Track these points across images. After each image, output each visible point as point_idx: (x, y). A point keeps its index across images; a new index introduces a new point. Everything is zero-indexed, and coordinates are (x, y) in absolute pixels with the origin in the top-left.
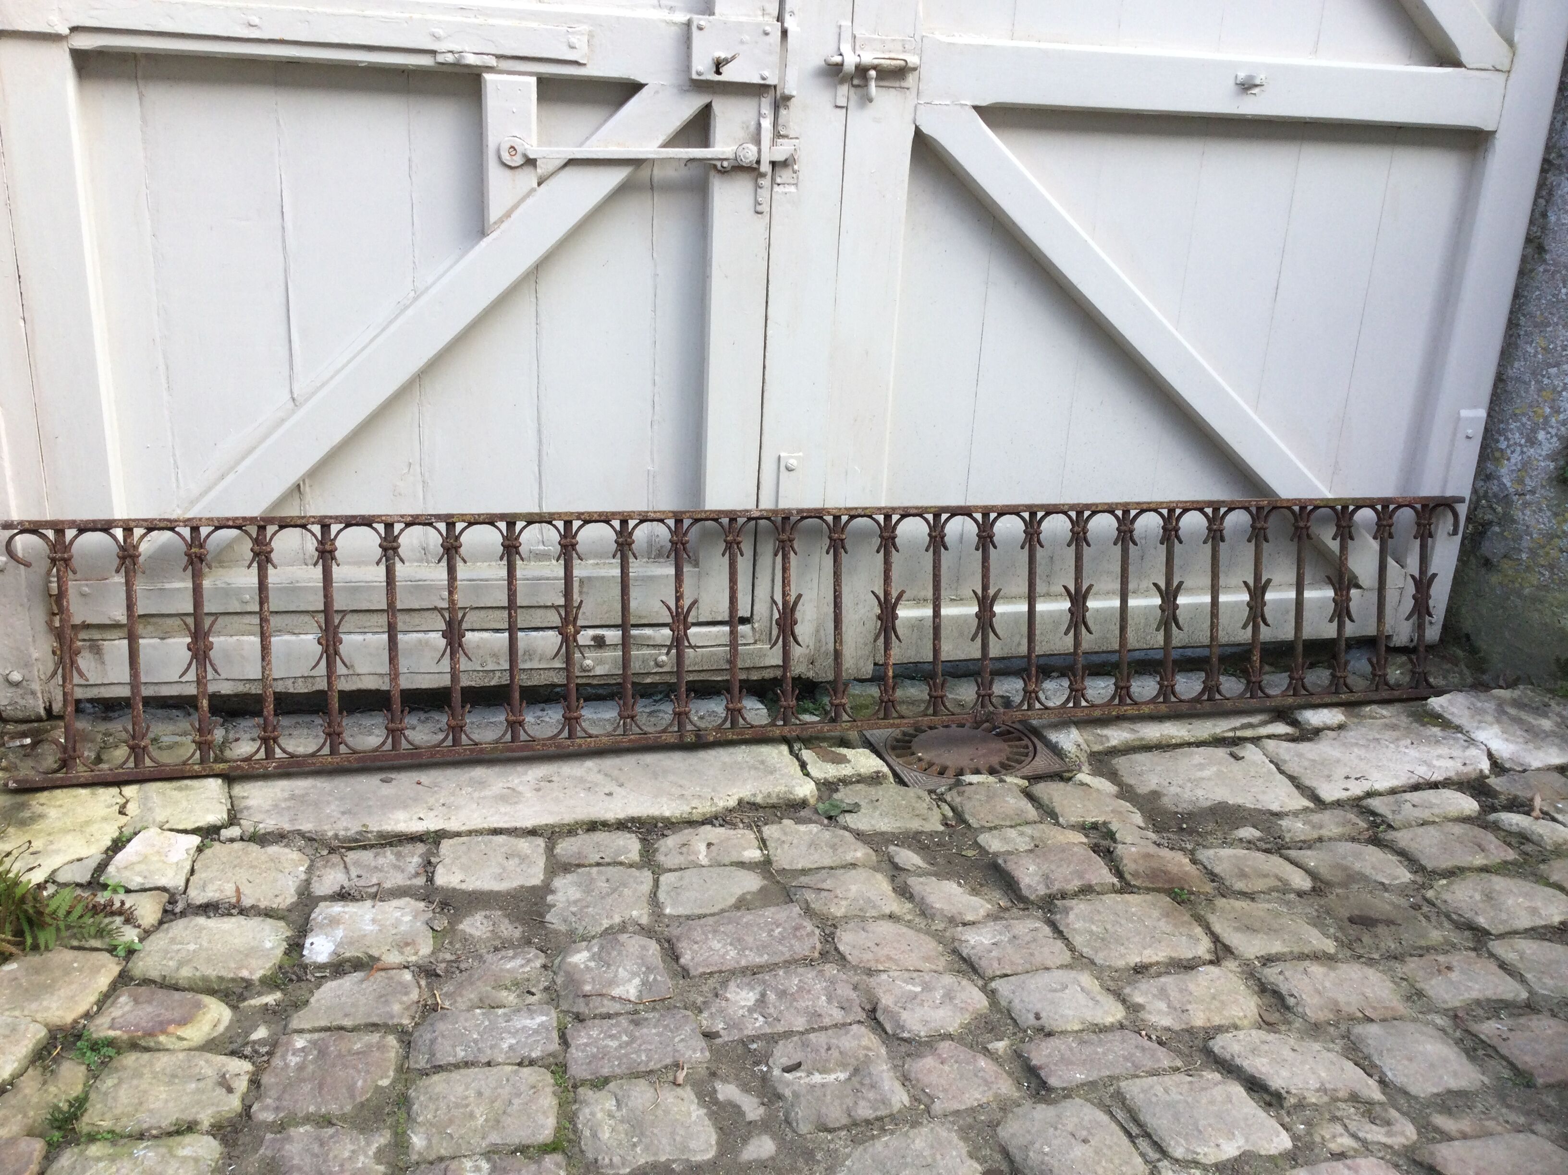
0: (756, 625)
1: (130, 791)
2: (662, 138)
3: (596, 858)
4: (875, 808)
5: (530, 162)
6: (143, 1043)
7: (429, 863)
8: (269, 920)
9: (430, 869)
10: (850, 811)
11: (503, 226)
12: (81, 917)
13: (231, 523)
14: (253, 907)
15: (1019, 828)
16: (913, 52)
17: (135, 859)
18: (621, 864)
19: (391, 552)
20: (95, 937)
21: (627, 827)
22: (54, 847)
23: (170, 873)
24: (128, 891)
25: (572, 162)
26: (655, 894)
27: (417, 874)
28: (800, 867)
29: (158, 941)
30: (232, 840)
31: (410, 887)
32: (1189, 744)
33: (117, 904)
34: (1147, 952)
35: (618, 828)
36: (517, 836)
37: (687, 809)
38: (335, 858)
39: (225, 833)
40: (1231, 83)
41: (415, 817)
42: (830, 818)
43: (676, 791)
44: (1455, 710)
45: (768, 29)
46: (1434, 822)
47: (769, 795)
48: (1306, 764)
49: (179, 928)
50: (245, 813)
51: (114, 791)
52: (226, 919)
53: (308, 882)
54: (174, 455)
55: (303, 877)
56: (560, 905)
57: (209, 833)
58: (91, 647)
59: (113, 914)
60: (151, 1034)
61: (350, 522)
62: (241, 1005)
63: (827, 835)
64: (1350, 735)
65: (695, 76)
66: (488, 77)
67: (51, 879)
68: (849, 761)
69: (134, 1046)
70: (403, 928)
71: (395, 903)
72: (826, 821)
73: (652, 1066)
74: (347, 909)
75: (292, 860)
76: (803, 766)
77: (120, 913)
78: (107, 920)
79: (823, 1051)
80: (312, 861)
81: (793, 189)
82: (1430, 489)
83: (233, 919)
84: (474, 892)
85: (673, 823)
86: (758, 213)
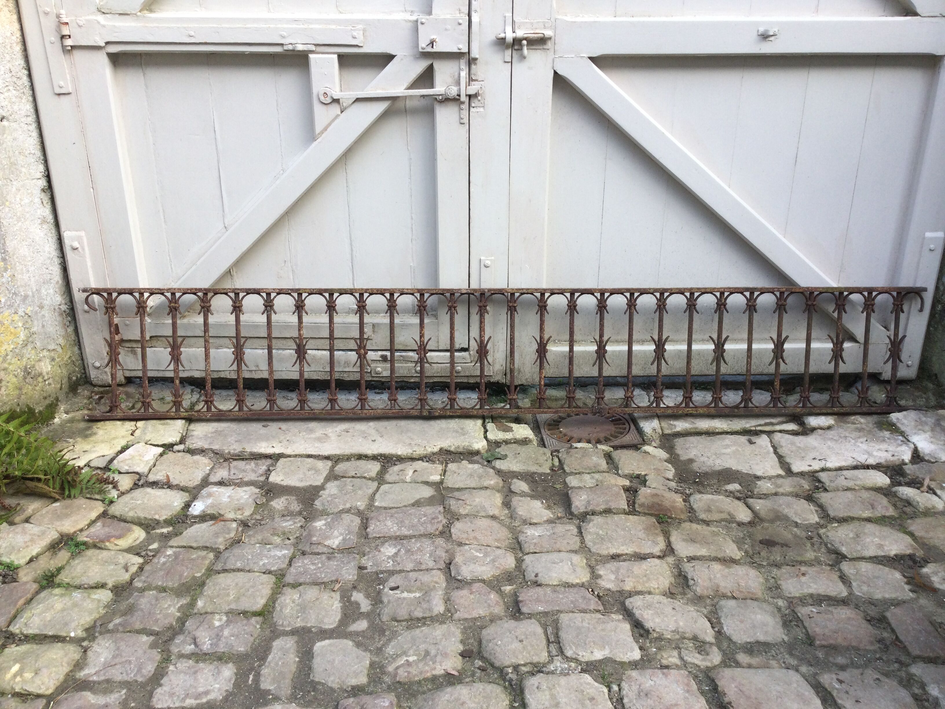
0: (471, 353)
1: (140, 424)
2: (406, 84)
3: (353, 474)
4: (516, 458)
5: (336, 101)
6: (98, 545)
7: (269, 470)
8: (182, 492)
9: (269, 473)
10: (500, 459)
11: (323, 135)
12: (94, 483)
13: (189, 291)
14: (177, 485)
15: (592, 474)
16: (550, 28)
17: (127, 458)
18: (365, 478)
19: (269, 308)
20: (98, 494)
21: (377, 459)
22: (94, 449)
23: (142, 465)
24: (120, 473)
25: (358, 100)
26: (374, 494)
27: (262, 475)
28: (457, 486)
29: (126, 498)
30: (179, 451)
31: (256, 481)
32: (727, 433)
33: (111, 479)
34: (622, 548)
35: (372, 459)
36: (319, 459)
37: (410, 451)
38: (226, 464)
39: (176, 448)
40: (756, 34)
41: (271, 446)
42: (489, 461)
43: (408, 441)
44: (905, 422)
45: (461, 21)
46: (854, 489)
47: (458, 447)
48: (794, 448)
49: (138, 493)
50: (190, 438)
51: (133, 423)
52: (160, 490)
53: (209, 475)
54: (169, 255)
55: (208, 472)
56: (324, 496)
57: (168, 447)
58: (131, 351)
59: (109, 483)
60: (102, 541)
61: (249, 292)
62: (151, 532)
63: (481, 470)
64: (831, 434)
65: (421, 50)
66: (311, 56)
67: (88, 465)
68: (513, 431)
69: (95, 546)
70: (242, 501)
71: (245, 488)
72: (486, 463)
73: (325, 580)
74: (219, 490)
75: (205, 463)
76: (486, 431)
77: (112, 483)
78: (105, 486)
79: (412, 581)
80: (215, 464)
81: (481, 110)
82: (905, 282)
83: (164, 490)
84: (286, 486)
85: (402, 458)
86: (462, 124)
